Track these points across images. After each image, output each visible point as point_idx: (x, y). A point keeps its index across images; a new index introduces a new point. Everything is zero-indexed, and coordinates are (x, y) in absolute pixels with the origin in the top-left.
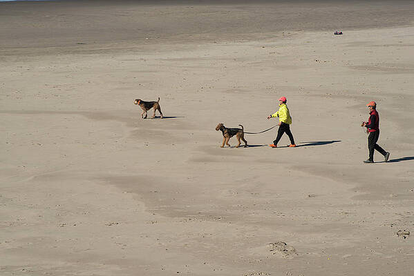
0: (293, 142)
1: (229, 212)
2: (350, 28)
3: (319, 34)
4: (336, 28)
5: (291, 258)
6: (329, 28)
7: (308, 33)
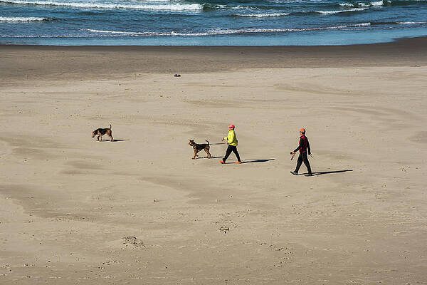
0: (239, 160)
1: (91, 213)
2: (186, 72)
3: (163, 75)
4: (175, 71)
5: (139, 249)
6: (170, 72)
7: (155, 75)
